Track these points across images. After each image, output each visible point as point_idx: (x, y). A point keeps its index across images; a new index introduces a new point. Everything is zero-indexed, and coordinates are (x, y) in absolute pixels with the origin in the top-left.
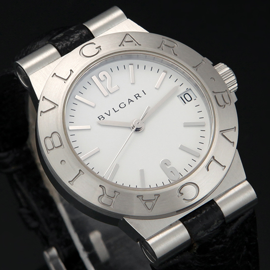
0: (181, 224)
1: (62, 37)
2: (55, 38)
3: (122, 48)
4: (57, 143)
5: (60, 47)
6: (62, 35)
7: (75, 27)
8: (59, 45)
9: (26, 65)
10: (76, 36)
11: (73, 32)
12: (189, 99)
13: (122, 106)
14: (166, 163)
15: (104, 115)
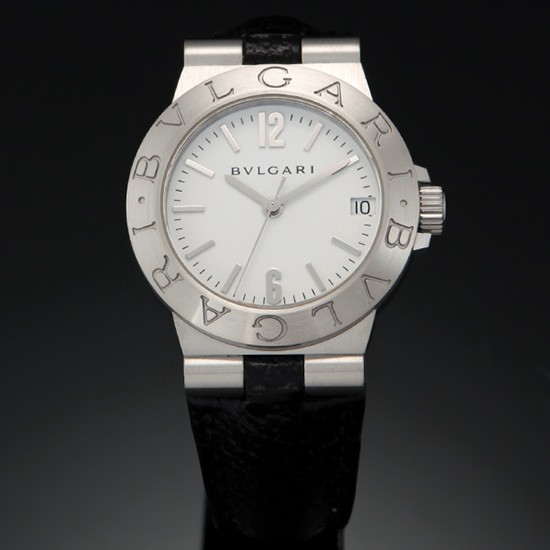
0: (240, 363)
1: (264, 40)
2: (254, 36)
3: (316, 98)
4: (151, 172)
5: (249, 51)
6: (266, 36)
7: (290, 35)
8: (250, 48)
9: (190, 51)
10: (281, 49)
11: (280, 41)
12: (365, 210)
13: (273, 170)
14: (274, 275)
15: (242, 170)
